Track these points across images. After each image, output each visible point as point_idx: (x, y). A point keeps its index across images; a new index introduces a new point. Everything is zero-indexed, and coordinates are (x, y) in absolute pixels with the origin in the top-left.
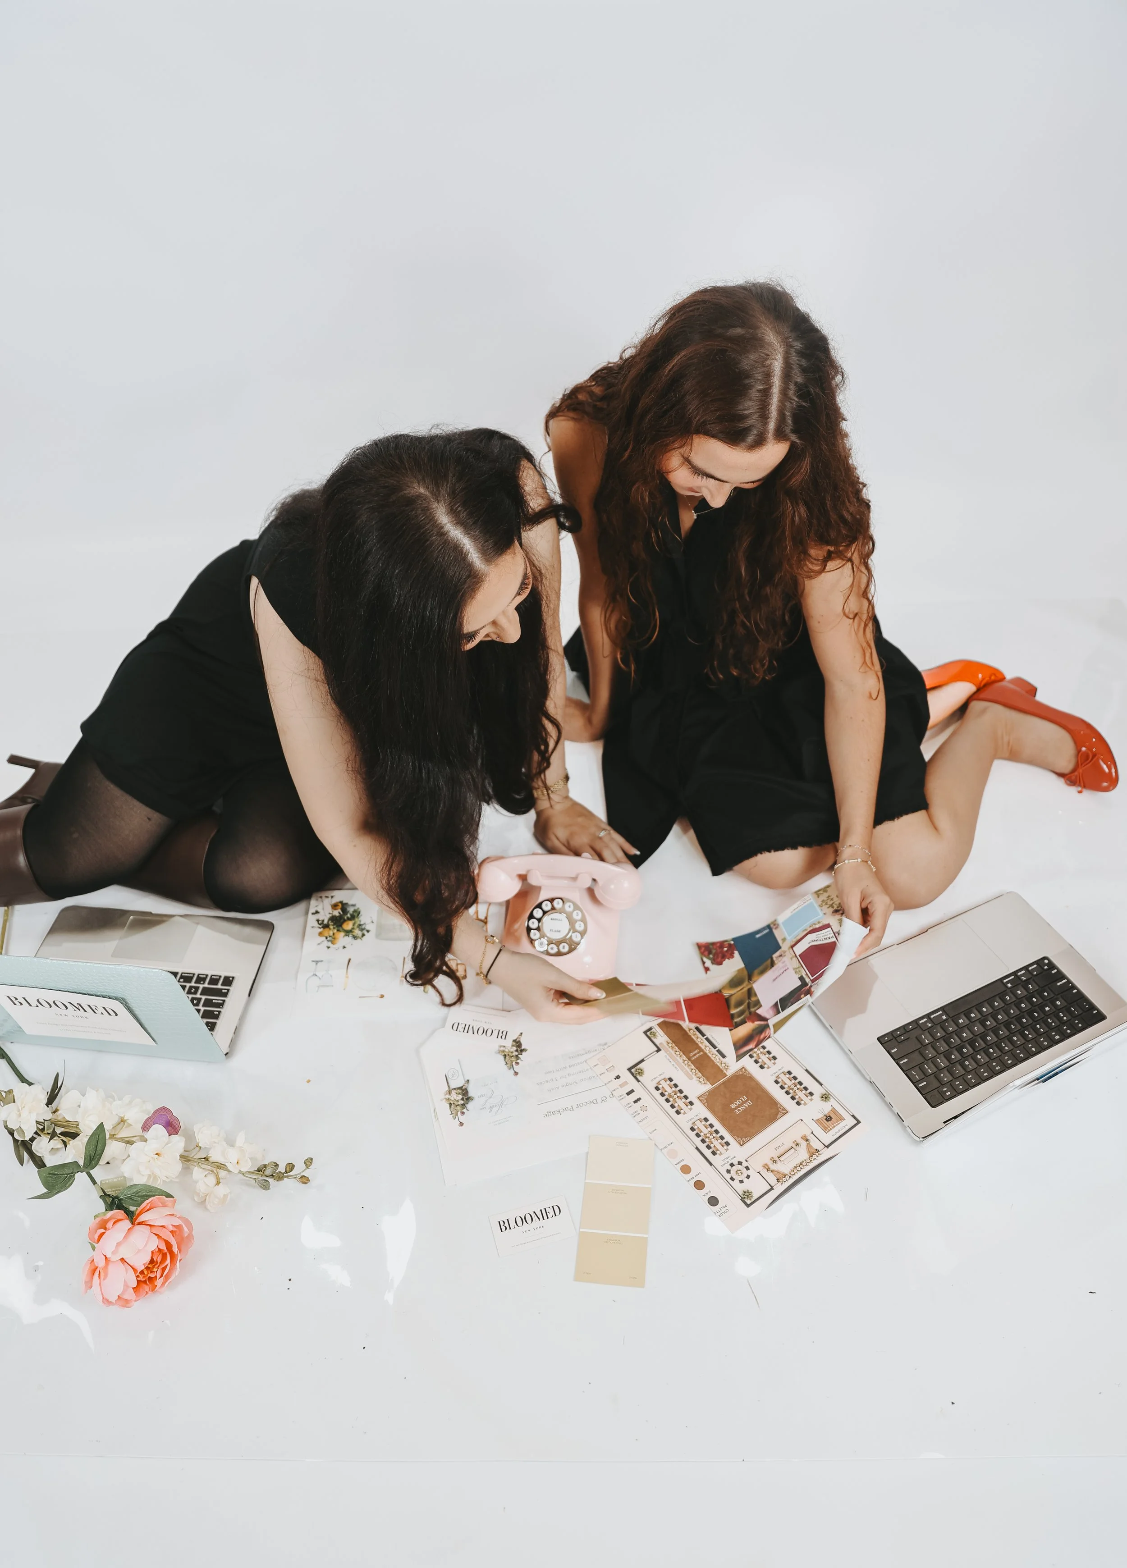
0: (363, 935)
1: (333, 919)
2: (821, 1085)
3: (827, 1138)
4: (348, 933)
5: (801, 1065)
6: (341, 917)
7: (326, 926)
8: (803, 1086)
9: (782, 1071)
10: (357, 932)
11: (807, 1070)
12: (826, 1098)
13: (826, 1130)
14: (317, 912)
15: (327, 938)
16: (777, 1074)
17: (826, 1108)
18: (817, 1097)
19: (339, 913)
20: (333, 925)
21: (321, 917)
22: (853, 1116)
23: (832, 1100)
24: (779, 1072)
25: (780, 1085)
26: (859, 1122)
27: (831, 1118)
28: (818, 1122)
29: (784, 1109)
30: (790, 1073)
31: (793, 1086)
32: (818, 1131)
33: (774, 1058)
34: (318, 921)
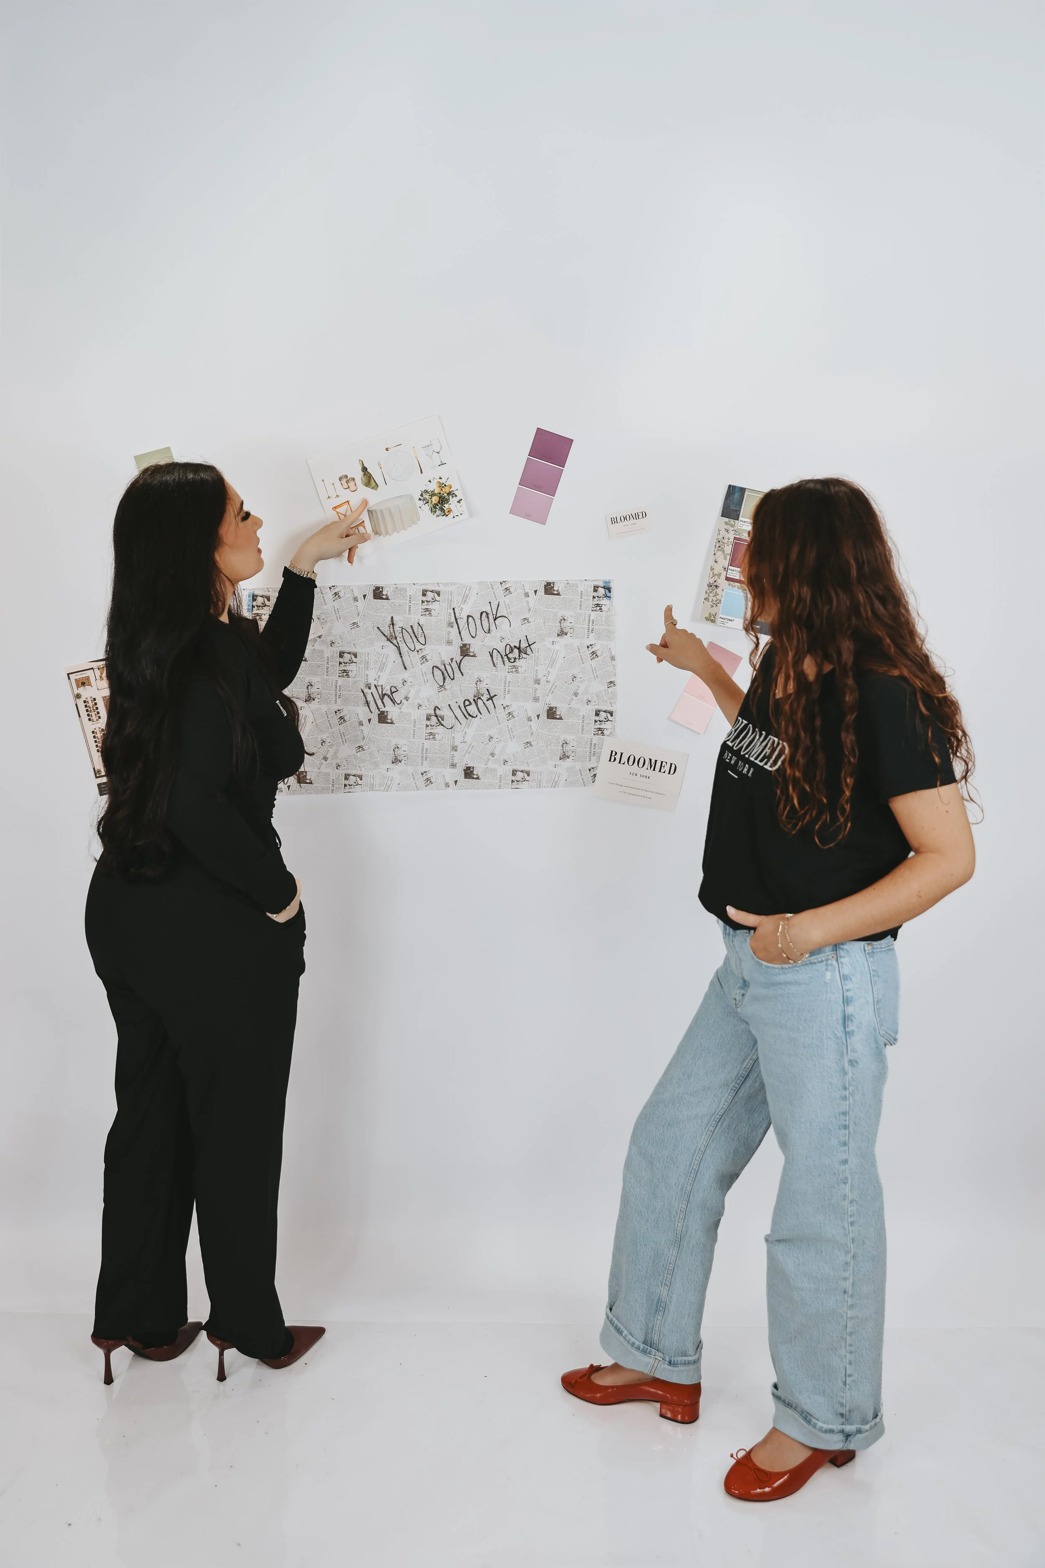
0: (422, 495)
1: (447, 501)
2: (76, 705)
3: (90, 673)
4: (433, 494)
5: (81, 722)
6: (442, 504)
7: (449, 494)
8: (87, 708)
9: (94, 723)
10: (427, 496)
11: (80, 716)
12: (78, 696)
13: (88, 678)
14: (459, 502)
15: (445, 485)
16: (97, 722)
17: (81, 690)
18: (83, 699)
19: (445, 507)
20: (445, 496)
21: (455, 499)
22: (69, 679)
23: (76, 693)
24: (95, 723)
25: (99, 715)
26: (68, 674)
27: (82, 683)
28: (90, 685)
29: (104, 700)
30: (90, 720)
31: (92, 711)
32: (92, 679)
33: (93, 732)
34: (456, 496)
